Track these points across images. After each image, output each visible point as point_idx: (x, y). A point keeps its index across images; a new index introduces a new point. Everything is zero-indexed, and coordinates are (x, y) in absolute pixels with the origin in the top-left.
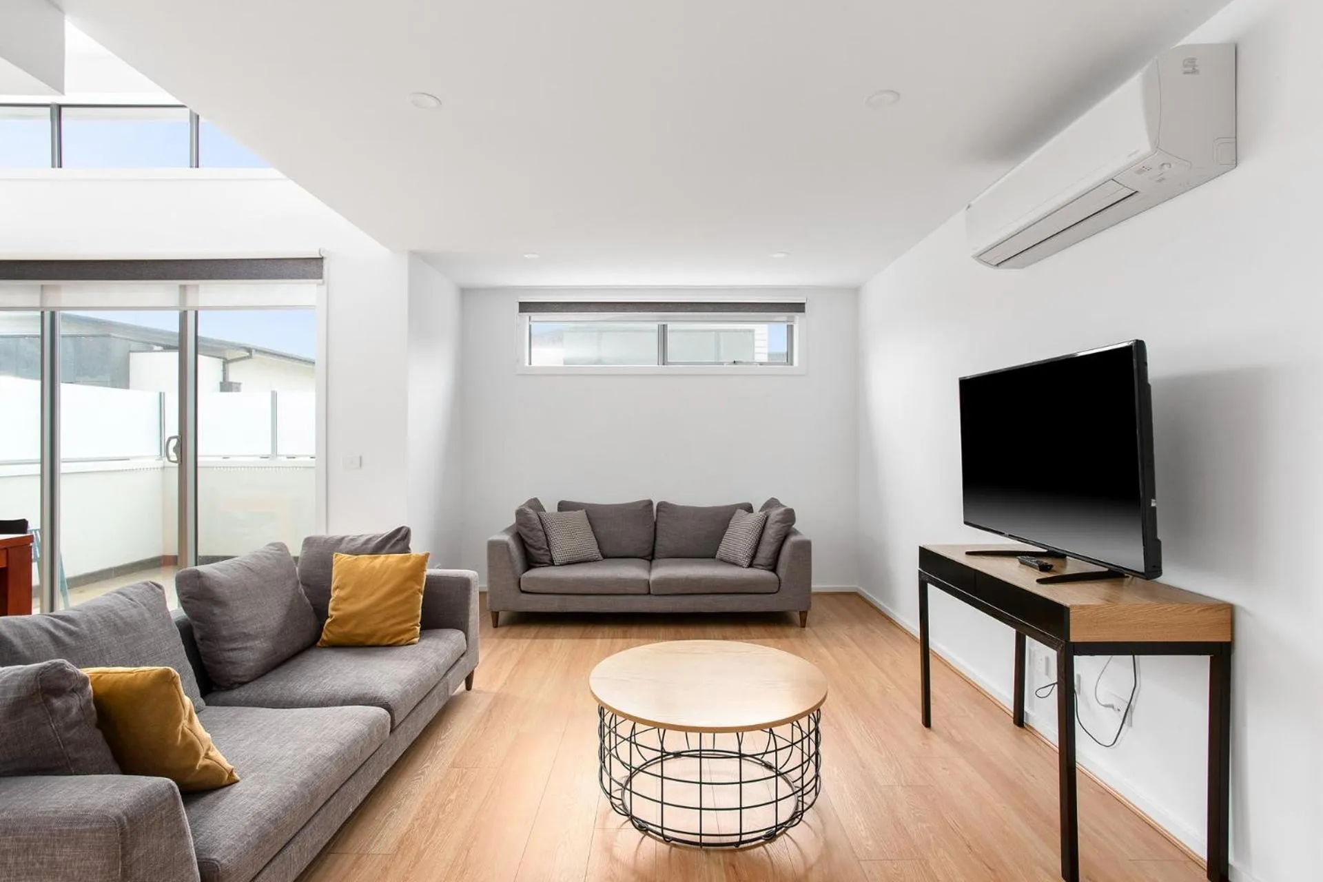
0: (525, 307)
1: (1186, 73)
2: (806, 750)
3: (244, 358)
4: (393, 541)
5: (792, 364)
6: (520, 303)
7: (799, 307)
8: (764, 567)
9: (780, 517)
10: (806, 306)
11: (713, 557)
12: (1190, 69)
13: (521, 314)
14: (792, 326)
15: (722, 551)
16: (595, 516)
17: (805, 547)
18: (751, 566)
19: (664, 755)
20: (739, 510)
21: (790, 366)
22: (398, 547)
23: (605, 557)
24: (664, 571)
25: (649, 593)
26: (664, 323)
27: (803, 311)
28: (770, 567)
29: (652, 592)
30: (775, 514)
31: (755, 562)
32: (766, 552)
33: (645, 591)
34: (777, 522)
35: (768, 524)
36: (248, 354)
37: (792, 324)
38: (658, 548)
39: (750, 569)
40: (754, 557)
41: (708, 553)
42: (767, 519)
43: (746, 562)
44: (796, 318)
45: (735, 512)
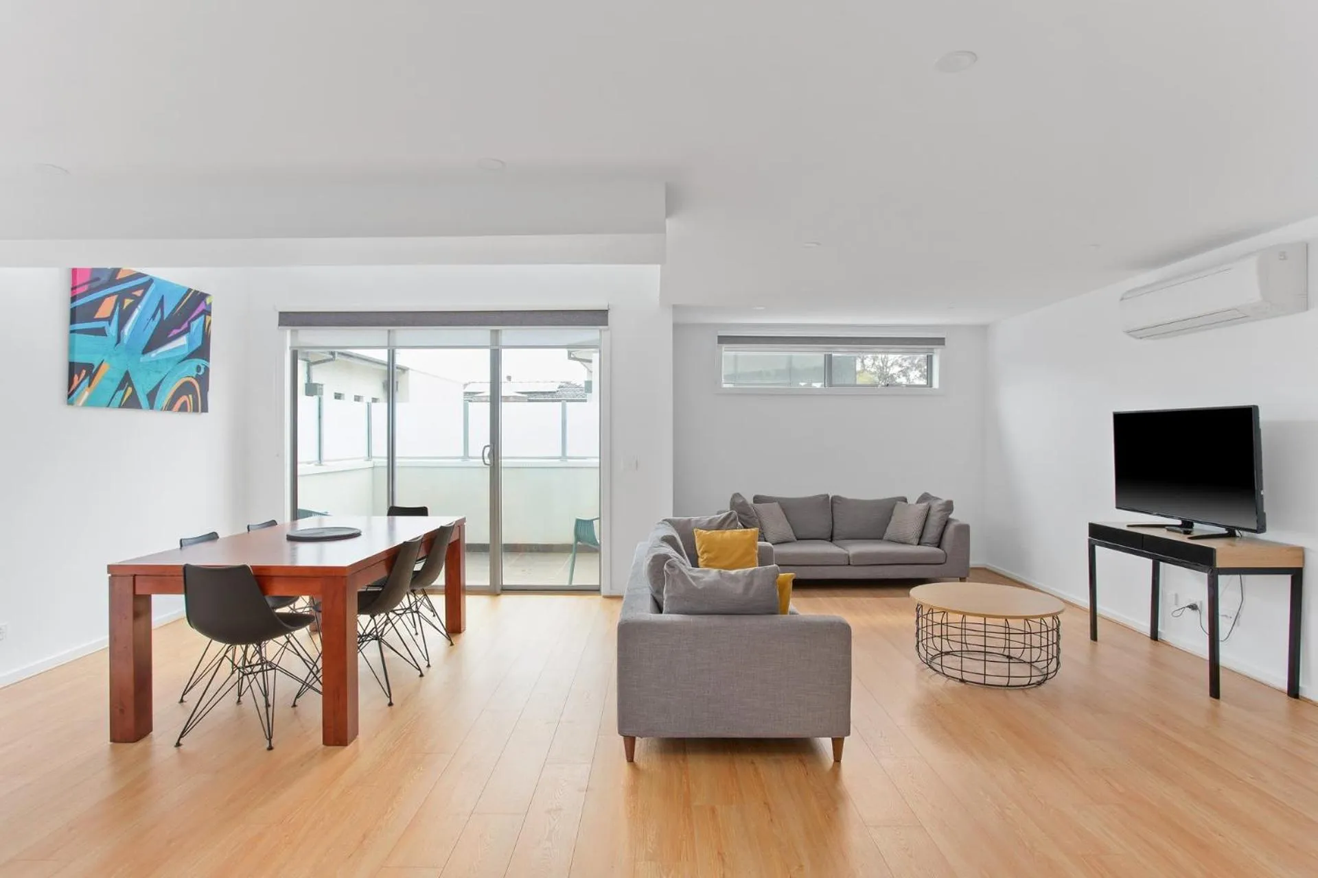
0: (723, 340)
1: (1281, 259)
2: (1050, 639)
3: (329, 360)
4: (729, 521)
5: (931, 386)
6: (719, 337)
7: (940, 341)
8: (931, 544)
9: (943, 507)
10: (946, 340)
11: (881, 539)
12: (1282, 257)
13: (720, 345)
14: (931, 356)
15: (890, 532)
16: (788, 507)
17: (964, 530)
18: (919, 544)
19: (942, 654)
20: (899, 502)
21: (929, 388)
22: (732, 526)
23: (798, 539)
24: (855, 549)
25: (849, 564)
26: (830, 353)
27: (944, 344)
28: (937, 545)
29: (851, 563)
30: (936, 506)
31: (923, 541)
32: (932, 532)
33: (847, 563)
34: (941, 510)
35: (932, 512)
36: (331, 357)
37: (931, 354)
38: (836, 532)
39: (919, 546)
40: (921, 537)
41: (878, 536)
42: (929, 510)
43: (916, 541)
44: (935, 351)
45: (896, 504)
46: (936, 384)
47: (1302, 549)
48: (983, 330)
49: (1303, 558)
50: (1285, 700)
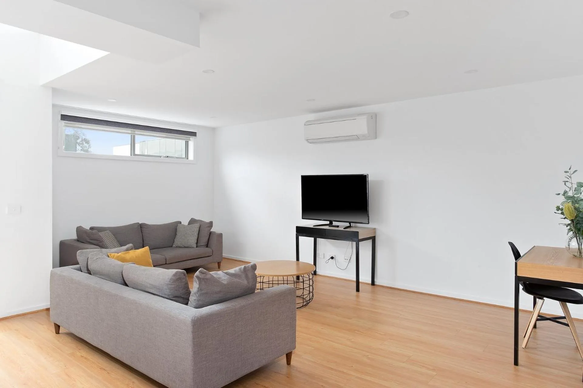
0: (64, 117)
5: (188, 158)
6: (62, 115)
7: (194, 134)
8: (203, 246)
9: (207, 225)
10: (197, 134)
11: (172, 246)
13: (62, 121)
14: (188, 142)
15: (178, 242)
17: (221, 236)
18: (197, 247)
20: (179, 224)
26: (134, 135)
27: (195, 136)
28: (206, 246)
29: (167, 263)
31: (199, 245)
32: (204, 240)
33: (165, 263)
34: (206, 228)
35: (201, 229)
37: (188, 140)
40: (197, 243)
41: (169, 246)
42: (199, 228)
43: (195, 246)
44: (191, 139)
45: (177, 226)
46: (191, 157)
47: (375, 229)
48: (213, 130)
49: (375, 233)
50: (370, 287)
